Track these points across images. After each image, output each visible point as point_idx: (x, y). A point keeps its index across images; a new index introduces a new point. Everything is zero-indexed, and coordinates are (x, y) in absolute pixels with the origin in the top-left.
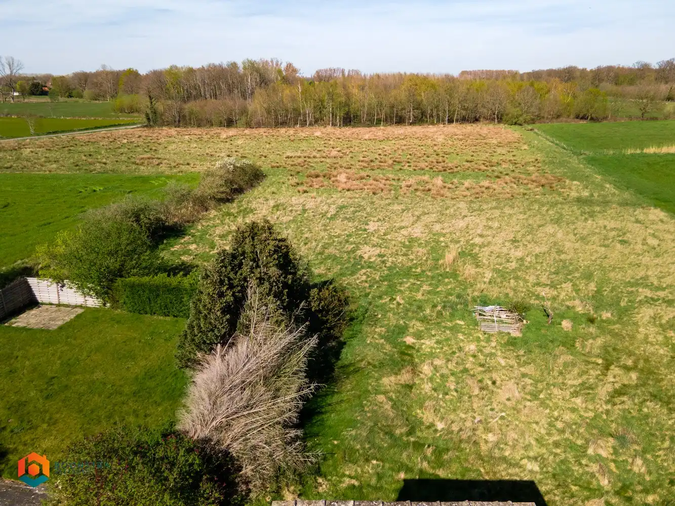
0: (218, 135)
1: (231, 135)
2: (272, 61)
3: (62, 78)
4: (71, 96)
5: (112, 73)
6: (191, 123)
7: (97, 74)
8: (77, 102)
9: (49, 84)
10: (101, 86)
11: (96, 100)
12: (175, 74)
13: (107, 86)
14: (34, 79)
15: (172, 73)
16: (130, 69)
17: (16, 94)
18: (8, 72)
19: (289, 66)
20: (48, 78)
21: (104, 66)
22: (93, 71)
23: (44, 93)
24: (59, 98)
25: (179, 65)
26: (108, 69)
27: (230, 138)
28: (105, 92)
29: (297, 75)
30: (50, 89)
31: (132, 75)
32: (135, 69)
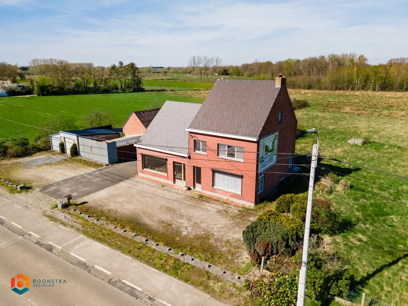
0: (300, 92)
1: (307, 92)
2: (350, 54)
3: (237, 67)
4: (238, 75)
5: (260, 63)
6: (289, 87)
7: (253, 64)
8: (241, 78)
9: (230, 70)
10: (253, 70)
11: (249, 77)
12: (290, 63)
13: (256, 70)
14: (225, 67)
15: (288, 63)
16: (268, 61)
17: (216, 74)
18: (215, 64)
19: (361, 57)
20: (231, 67)
21: (256, 60)
22: (251, 63)
23: (228, 74)
24: (234, 76)
25: (292, 59)
26: (258, 62)
27: (305, 94)
28: (254, 73)
29: (366, 62)
30: (230, 72)
31: (269, 64)
32: (271, 61)
